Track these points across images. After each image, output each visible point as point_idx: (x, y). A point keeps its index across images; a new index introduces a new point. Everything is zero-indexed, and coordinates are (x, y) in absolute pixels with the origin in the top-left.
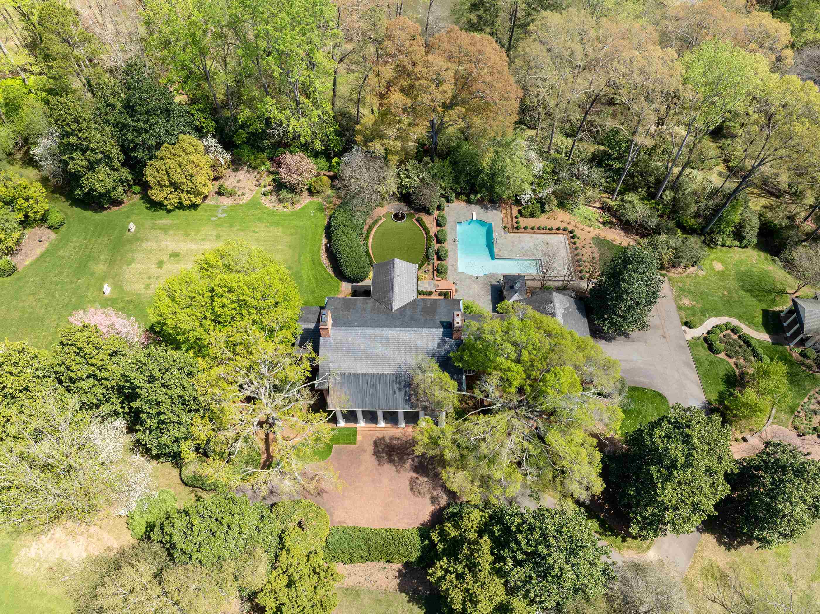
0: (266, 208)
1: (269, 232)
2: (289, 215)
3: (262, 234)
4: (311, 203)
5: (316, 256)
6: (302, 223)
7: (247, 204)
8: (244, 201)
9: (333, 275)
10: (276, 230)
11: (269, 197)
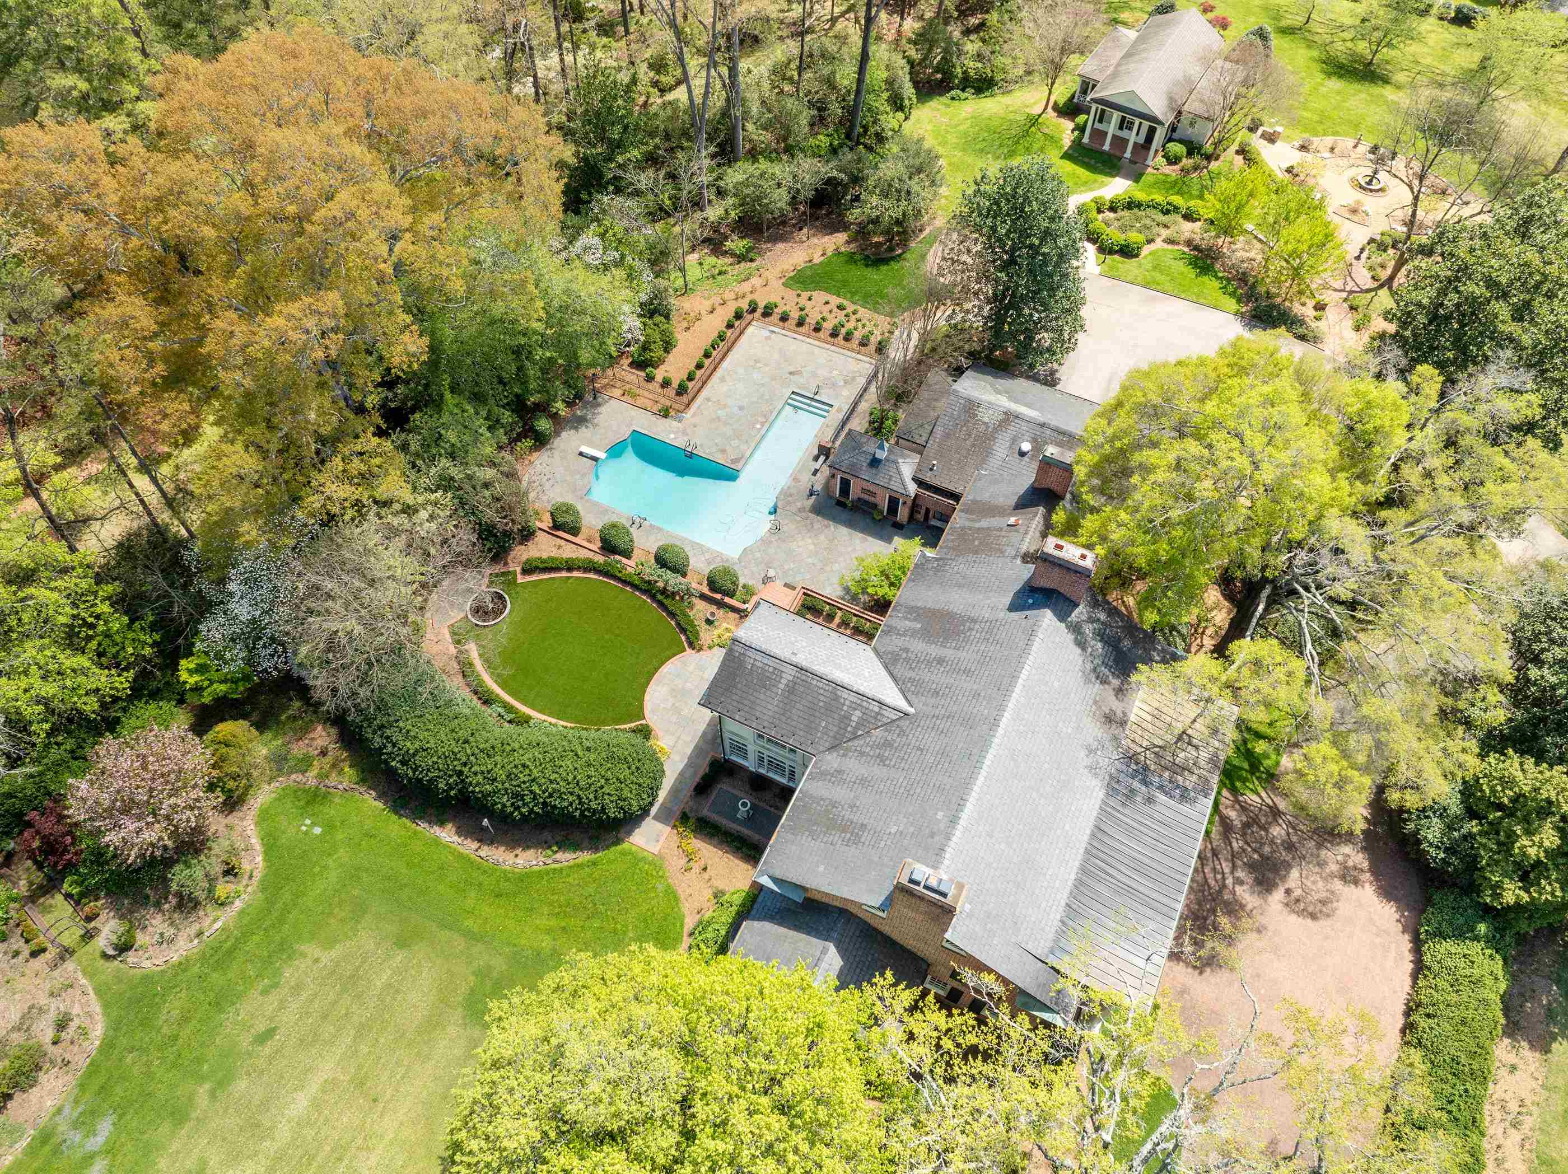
0: (183, 966)
1: (297, 988)
2: (271, 902)
3: (288, 1017)
4: (264, 816)
5: (486, 880)
6: (333, 876)
7: (115, 1026)
8: (98, 1031)
9: (585, 857)
10: (303, 964)
11: (141, 938)
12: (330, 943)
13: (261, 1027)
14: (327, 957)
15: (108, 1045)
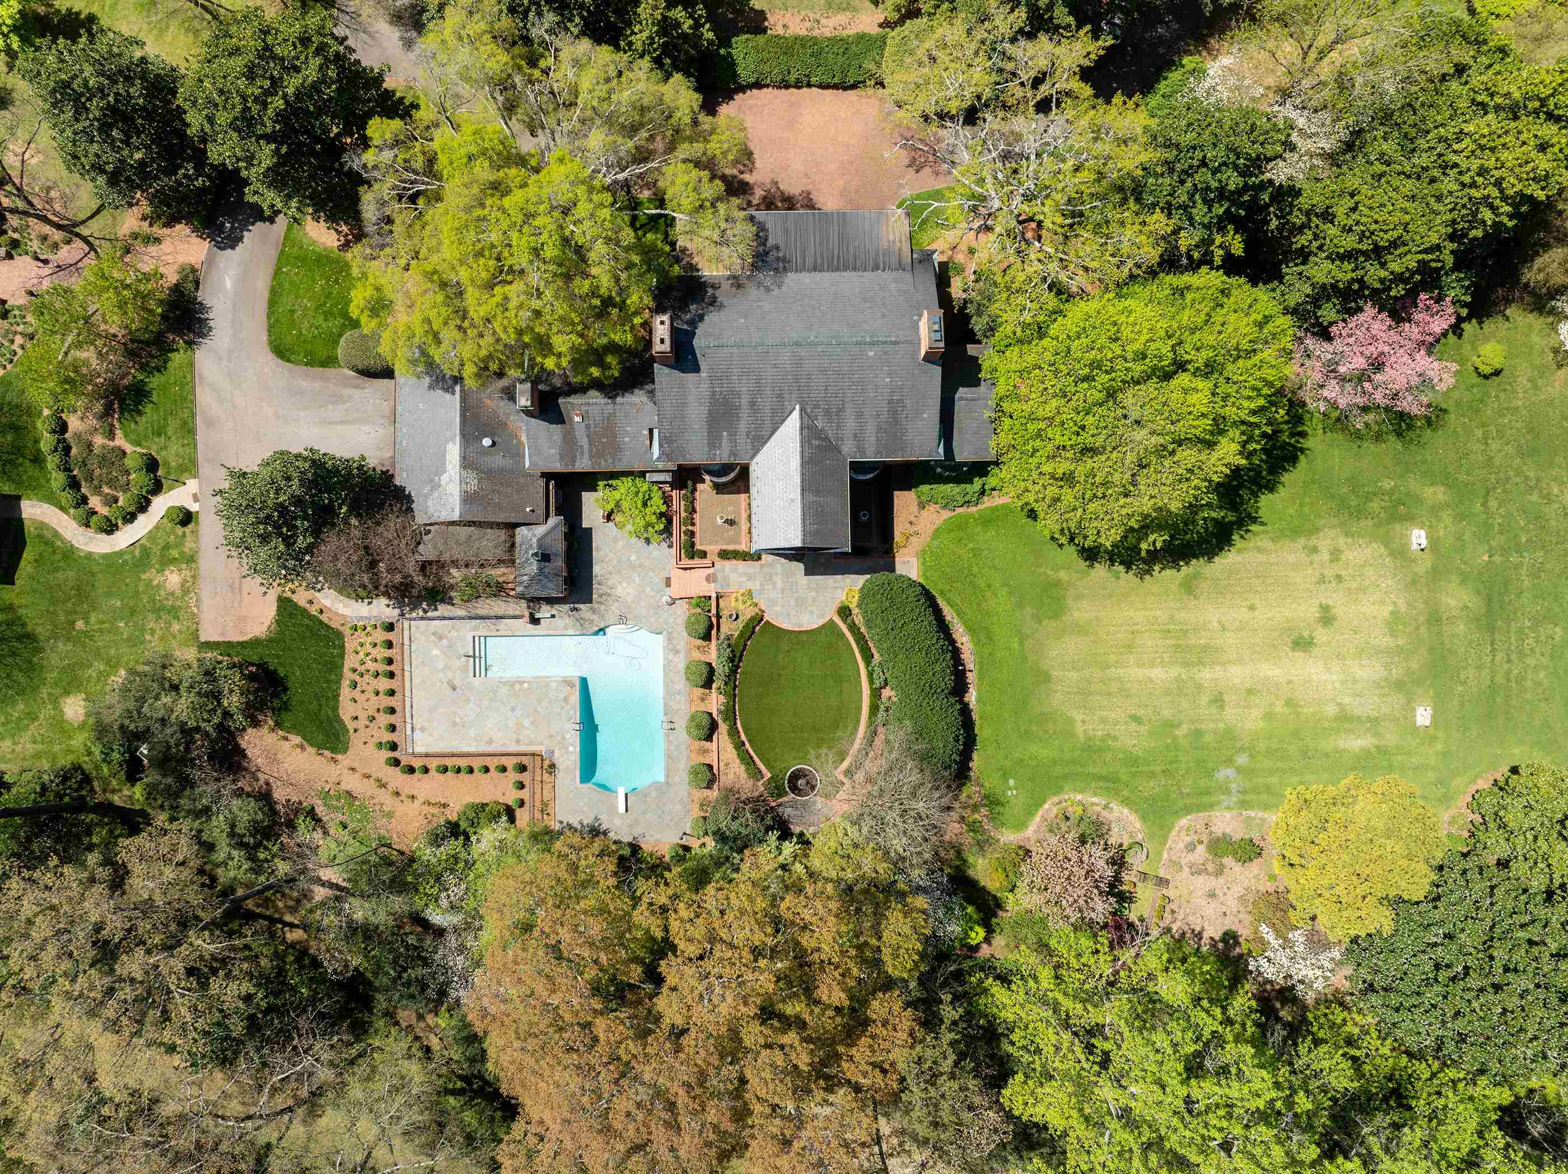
1: (1104, 721)
3: (1120, 714)
5: (986, 652)
6: (1033, 751)
7: (1177, 814)
8: (1184, 821)
10: (1089, 728)
11: (1127, 839)
12: (1070, 721)
13: (1133, 726)
14: (1078, 716)
15: (1187, 810)
